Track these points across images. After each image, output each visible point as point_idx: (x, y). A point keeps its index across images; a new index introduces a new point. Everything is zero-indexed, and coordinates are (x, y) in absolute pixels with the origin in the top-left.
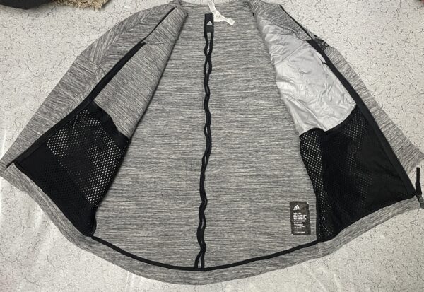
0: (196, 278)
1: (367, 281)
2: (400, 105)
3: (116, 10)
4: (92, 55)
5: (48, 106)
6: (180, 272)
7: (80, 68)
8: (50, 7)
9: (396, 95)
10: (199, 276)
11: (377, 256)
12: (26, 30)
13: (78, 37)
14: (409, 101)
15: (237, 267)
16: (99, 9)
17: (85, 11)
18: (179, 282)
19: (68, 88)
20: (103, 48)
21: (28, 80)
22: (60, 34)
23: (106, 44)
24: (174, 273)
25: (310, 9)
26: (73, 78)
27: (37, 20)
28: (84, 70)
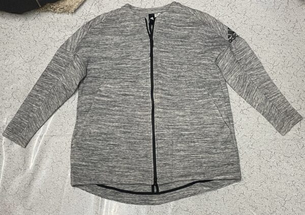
0: (153, 199)
1: (276, 196)
2: (292, 72)
3: (84, 14)
4: (69, 47)
5: (40, 86)
6: (141, 196)
7: (61, 57)
8: (36, 13)
9: (289, 65)
10: (155, 198)
11: (282, 178)
12: (19, 29)
13: (57, 34)
14: (298, 69)
15: (182, 189)
17: (62, 15)
18: (141, 204)
19: (53, 72)
20: (76, 41)
21: (21, 65)
22: (44, 32)
23: (78, 38)
24: (137, 197)
25: (224, 8)
26: (56, 65)
27: (26, 23)
28: (64, 58)
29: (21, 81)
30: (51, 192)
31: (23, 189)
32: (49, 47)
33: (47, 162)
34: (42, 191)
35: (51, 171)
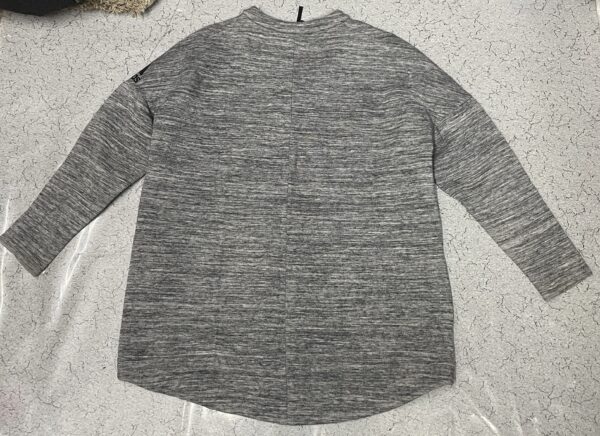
1: (533, 389)
2: (568, 137)
3: (166, 15)
8: (74, 13)
9: (562, 123)
11: (546, 353)
12: (40, 44)
13: (112, 54)
14: (581, 130)
16: (142, 14)
17: (122, 17)
21: (43, 114)
22: (87, 50)
25: (436, 7)
27: (54, 32)
29: (41, 147)
30: (91, 369)
31: (38, 362)
32: (97, 80)
33: (85, 310)
34: (74, 367)
35: (93, 328)
